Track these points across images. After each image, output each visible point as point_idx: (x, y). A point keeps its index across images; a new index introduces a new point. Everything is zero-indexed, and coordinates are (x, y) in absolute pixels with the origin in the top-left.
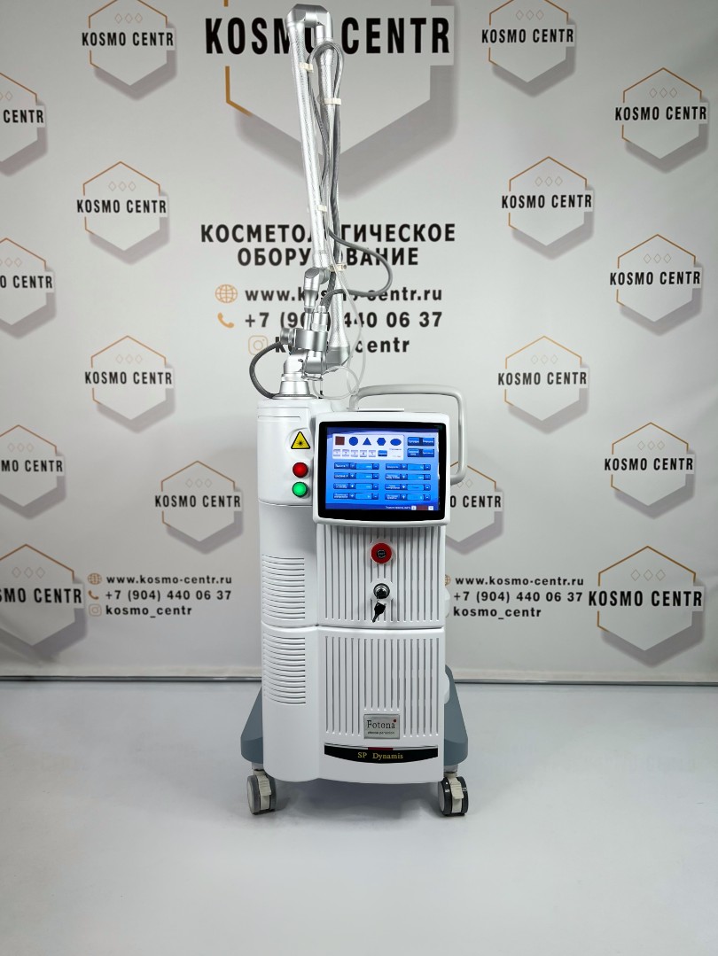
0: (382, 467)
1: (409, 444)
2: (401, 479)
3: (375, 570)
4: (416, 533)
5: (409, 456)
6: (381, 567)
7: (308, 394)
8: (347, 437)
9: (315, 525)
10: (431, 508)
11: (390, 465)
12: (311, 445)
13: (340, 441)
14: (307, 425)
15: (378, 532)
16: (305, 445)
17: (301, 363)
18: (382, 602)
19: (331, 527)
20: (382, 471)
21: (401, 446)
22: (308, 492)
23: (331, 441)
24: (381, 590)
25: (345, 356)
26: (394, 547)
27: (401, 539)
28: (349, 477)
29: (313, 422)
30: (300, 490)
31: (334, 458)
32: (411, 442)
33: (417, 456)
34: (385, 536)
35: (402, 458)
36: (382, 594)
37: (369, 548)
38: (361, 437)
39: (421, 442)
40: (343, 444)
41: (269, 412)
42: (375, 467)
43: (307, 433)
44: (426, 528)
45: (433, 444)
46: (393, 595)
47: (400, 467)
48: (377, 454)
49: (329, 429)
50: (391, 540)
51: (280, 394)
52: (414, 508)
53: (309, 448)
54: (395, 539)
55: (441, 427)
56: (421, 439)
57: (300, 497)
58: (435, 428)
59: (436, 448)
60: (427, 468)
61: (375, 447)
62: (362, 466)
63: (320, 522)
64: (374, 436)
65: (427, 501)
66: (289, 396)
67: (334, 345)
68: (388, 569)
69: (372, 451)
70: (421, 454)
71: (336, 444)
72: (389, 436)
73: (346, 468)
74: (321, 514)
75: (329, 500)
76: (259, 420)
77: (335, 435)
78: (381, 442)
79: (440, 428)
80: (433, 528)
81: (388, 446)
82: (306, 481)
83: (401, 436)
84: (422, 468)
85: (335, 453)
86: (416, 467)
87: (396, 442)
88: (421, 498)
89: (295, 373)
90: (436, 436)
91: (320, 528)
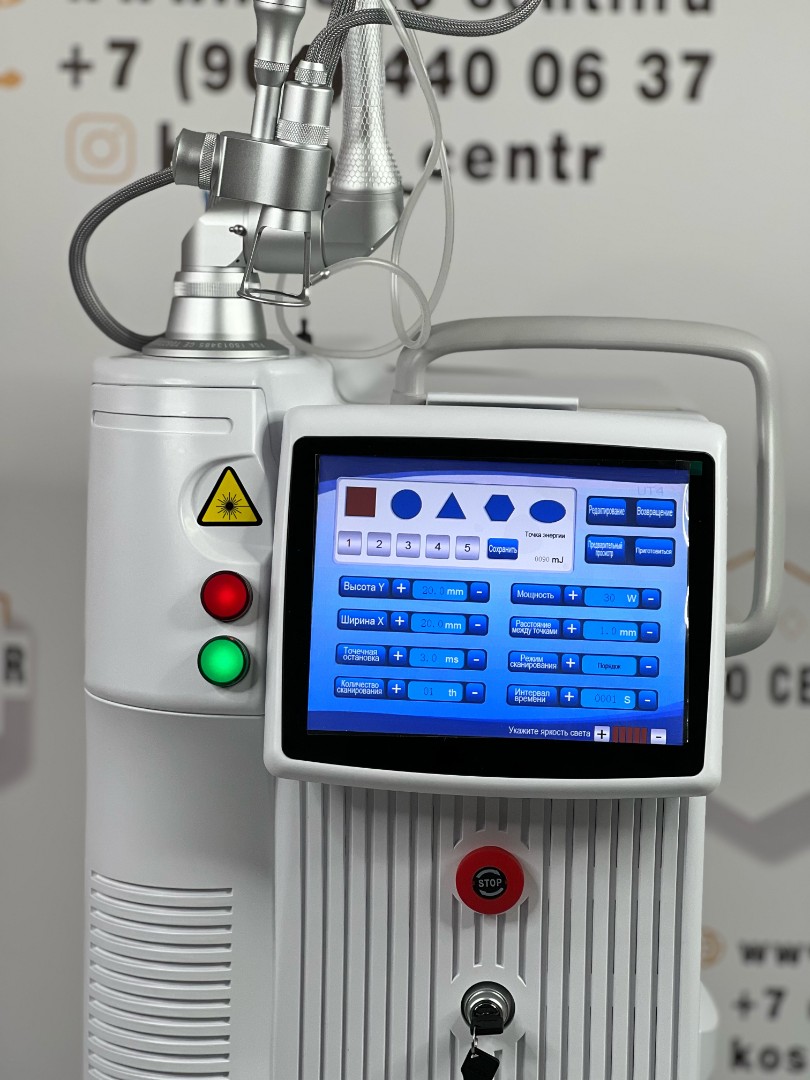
0: (500, 593)
1: (591, 520)
2: (563, 634)
3: (467, 937)
4: (606, 816)
5: (591, 557)
6: (489, 928)
7: (261, 341)
8: (386, 489)
9: (271, 779)
10: (658, 737)
11: (528, 587)
12: (265, 514)
13: (361, 504)
14: (253, 444)
15: (481, 808)
16: (245, 514)
17: (240, 239)
18: (488, 1045)
19: (325, 789)
20: (499, 608)
21: (564, 526)
22: (251, 670)
23: (332, 502)
24: (487, 1005)
25: (385, 217)
26: (531, 860)
27: (558, 834)
28: (390, 626)
29: (272, 433)
30: (226, 662)
31: (340, 559)
32: (597, 512)
33: (618, 559)
34: (502, 826)
35: (566, 567)
36: (487, 1018)
37: (450, 862)
38: (432, 490)
39: (631, 511)
40: (371, 513)
41: (127, 401)
42: (477, 592)
43: (252, 474)
44: (640, 802)
45: (670, 522)
46: (526, 1019)
47: (561, 596)
48: (482, 549)
49: (326, 462)
50: (524, 839)
51: (170, 340)
52: (602, 734)
53: (259, 522)
54: (536, 833)
55: (699, 465)
56: (631, 503)
57: (224, 685)
58: (679, 467)
59: (682, 534)
60: (649, 599)
61: (478, 524)
62: (435, 587)
63: (288, 774)
64: (475, 490)
65: (648, 711)
66: (196, 345)
67: (353, 182)
68: (512, 933)
69: (469, 540)
70: (629, 554)
71: (349, 512)
72: (525, 491)
73: (377, 595)
74: (291, 748)
75: (319, 699)
76: (94, 425)
77: (344, 483)
78: (499, 508)
79: (696, 469)
80: (662, 804)
81: (519, 524)
82: (247, 634)
83: (569, 491)
84: (633, 598)
85: (343, 543)
86: (611, 595)
87: (547, 512)
88: (628, 700)
89: (219, 270)
90: (680, 493)
91: (286, 794)
